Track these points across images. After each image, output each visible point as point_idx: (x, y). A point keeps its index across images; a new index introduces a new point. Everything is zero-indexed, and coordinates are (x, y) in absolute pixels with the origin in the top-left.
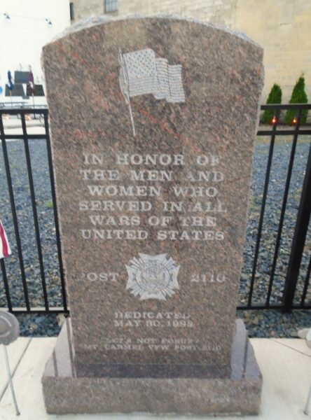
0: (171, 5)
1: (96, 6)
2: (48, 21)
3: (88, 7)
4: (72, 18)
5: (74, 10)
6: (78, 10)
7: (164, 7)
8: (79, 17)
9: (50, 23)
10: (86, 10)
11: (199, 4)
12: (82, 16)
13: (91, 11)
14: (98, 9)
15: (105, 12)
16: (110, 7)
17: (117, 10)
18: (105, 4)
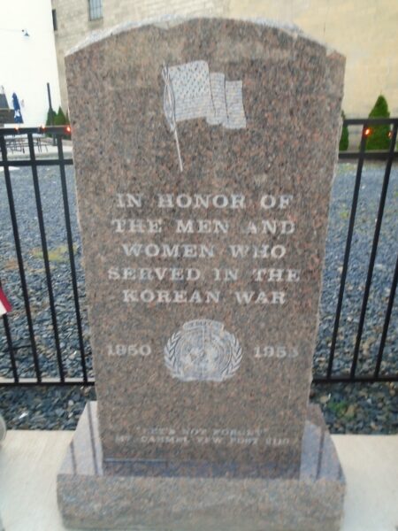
1: (80, 13)
2: (25, 33)
3: (72, 15)
4: (55, 28)
5: (58, 19)
6: (61, 18)
7: (152, 12)
8: (63, 26)
9: (27, 35)
10: (70, 18)
12: (66, 25)
13: (74, 18)
14: (82, 16)
15: (90, 20)
16: (95, 13)
17: (102, 18)
18: (89, 10)
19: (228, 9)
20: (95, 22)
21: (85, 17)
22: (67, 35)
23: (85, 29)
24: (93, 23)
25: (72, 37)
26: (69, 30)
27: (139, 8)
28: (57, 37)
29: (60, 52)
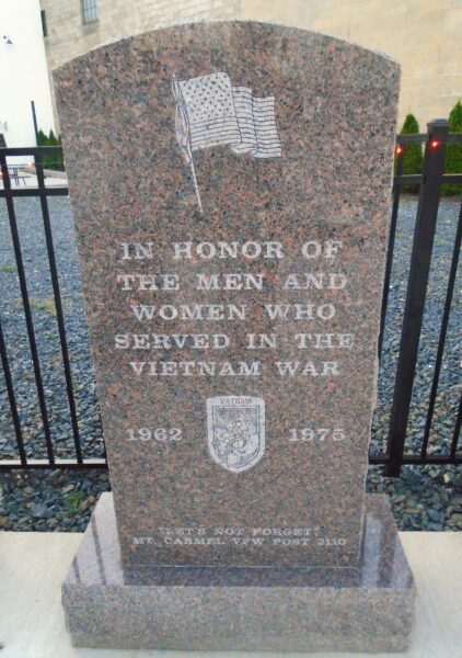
0: (162, 9)
1: (73, 15)
2: (7, 40)
3: (63, 17)
4: (45, 34)
5: (48, 22)
6: (52, 21)
7: (153, 13)
8: (53, 31)
9: (9, 42)
10: (61, 21)
11: (195, 7)
12: (57, 30)
13: (66, 22)
14: (75, 19)
15: (84, 23)
16: (90, 16)
17: (97, 20)
18: (83, 11)
19: (239, 10)
20: (90, 25)
21: (78, 20)
22: (59, 41)
23: (79, 34)
24: (87, 27)
25: (64, 44)
26: (60, 35)
27: (139, 8)
28: (47, 44)
29: (51, 63)
